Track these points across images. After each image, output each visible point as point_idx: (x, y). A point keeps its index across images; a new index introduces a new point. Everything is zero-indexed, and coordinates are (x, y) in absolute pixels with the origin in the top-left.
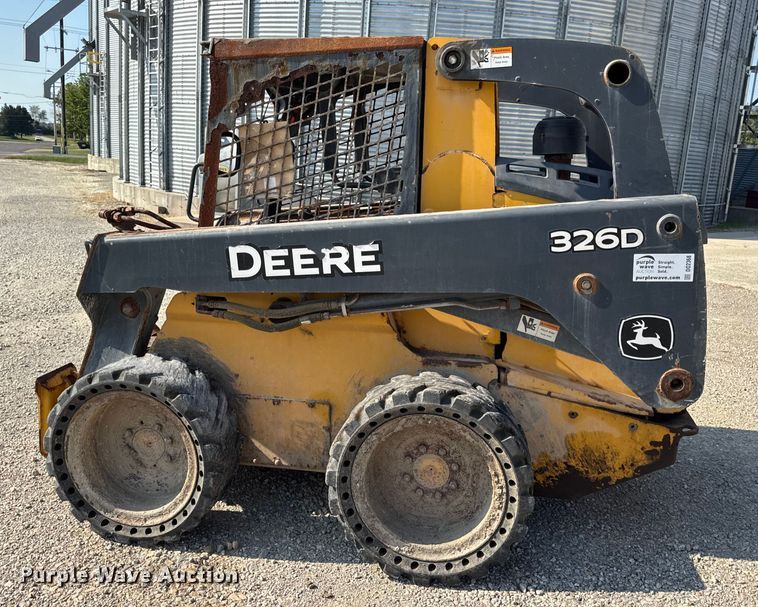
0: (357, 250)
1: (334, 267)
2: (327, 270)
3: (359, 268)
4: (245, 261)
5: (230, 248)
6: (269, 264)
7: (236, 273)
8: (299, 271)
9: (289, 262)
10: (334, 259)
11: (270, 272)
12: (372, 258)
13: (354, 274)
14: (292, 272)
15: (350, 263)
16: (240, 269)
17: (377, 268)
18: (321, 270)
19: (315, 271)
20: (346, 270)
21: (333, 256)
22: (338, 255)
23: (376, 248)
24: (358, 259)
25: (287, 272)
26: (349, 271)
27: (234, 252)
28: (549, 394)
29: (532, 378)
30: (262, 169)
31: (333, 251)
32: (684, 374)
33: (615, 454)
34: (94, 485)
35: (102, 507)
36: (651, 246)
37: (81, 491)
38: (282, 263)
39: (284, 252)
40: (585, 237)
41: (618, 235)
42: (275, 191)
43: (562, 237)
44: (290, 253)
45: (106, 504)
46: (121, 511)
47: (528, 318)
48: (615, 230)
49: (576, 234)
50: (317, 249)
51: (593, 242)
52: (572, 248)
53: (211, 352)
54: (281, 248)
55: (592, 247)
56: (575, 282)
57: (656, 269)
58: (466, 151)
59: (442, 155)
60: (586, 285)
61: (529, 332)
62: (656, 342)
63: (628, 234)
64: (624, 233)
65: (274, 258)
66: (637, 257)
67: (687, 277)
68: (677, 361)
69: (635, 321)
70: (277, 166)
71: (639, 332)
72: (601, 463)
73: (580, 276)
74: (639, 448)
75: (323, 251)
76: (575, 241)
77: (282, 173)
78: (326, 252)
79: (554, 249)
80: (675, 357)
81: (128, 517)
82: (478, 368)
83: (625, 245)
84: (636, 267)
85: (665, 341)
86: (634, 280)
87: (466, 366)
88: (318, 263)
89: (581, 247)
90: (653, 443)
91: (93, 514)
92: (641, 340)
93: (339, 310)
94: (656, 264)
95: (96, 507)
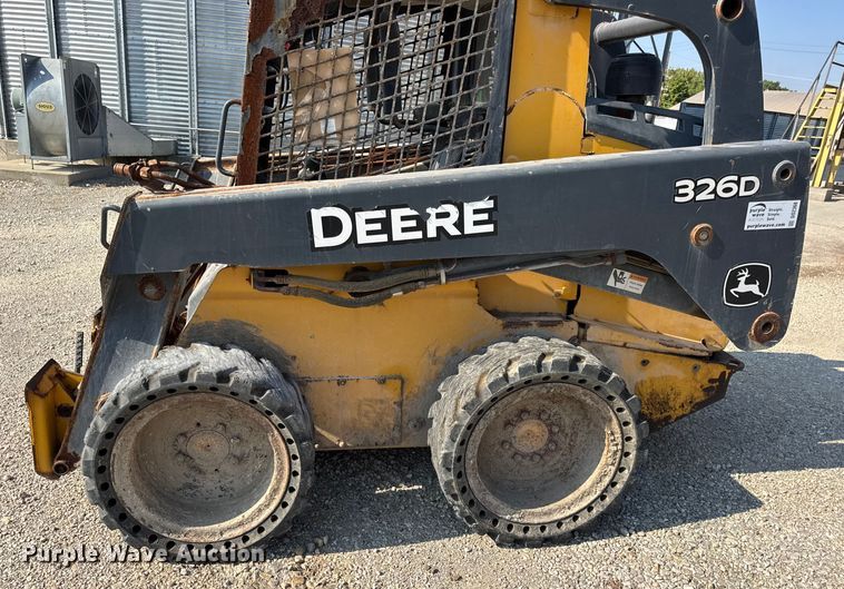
0: (469, 208)
1: (440, 230)
2: (432, 233)
3: (469, 229)
4: (332, 227)
5: (313, 211)
6: (362, 228)
7: (320, 241)
8: (398, 236)
9: (386, 225)
10: (441, 220)
11: (362, 239)
12: (485, 216)
13: (463, 236)
14: (390, 236)
15: (460, 224)
16: (325, 236)
17: (489, 228)
18: (425, 234)
19: (418, 235)
20: (454, 232)
21: (439, 216)
22: (446, 215)
23: (489, 204)
24: (469, 218)
25: (383, 238)
26: (459, 233)
27: (317, 215)
28: (624, 346)
29: (610, 332)
30: (317, 109)
31: (440, 210)
32: (774, 317)
33: (678, 395)
34: (149, 506)
35: (164, 528)
36: (767, 194)
37: (136, 515)
38: (378, 226)
39: (381, 214)
40: (708, 185)
41: (738, 183)
42: (335, 136)
43: (686, 187)
44: (389, 214)
45: (169, 524)
46: (188, 529)
47: (619, 272)
48: (735, 178)
49: (699, 183)
50: (422, 209)
51: (714, 191)
52: (694, 198)
53: (261, 334)
54: (379, 209)
55: (712, 196)
56: (693, 233)
57: (766, 216)
58: (557, 90)
59: (530, 93)
60: (704, 236)
61: (619, 285)
62: (755, 289)
63: (746, 182)
64: (743, 180)
65: (368, 221)
66: (751, 205)
67: (791, 223)
68: (770, 305)
69: (740, 270)
70: (338, 105)
71: (743, 279)
72: (664, 404)
73: (698, 227)
74: (698, 386)
75: (428, 210)
76: (698, 190)
77: (343, 114)
78: (432, 211)
79: (677, 199)
80: (769, 302)
81: (197, 534)
82: (559, 326)
83: (742, 193)
84: (749, 215)
85: (762, 289)
86: (746, 228)
87: (547, 326)
88: (422, 226)
89: (702, 196)
90: (711, 381)
91: (153, 537)
92: (743, 288)
93: (437, 278)
94: (767, 212)
95: (156, 530)
